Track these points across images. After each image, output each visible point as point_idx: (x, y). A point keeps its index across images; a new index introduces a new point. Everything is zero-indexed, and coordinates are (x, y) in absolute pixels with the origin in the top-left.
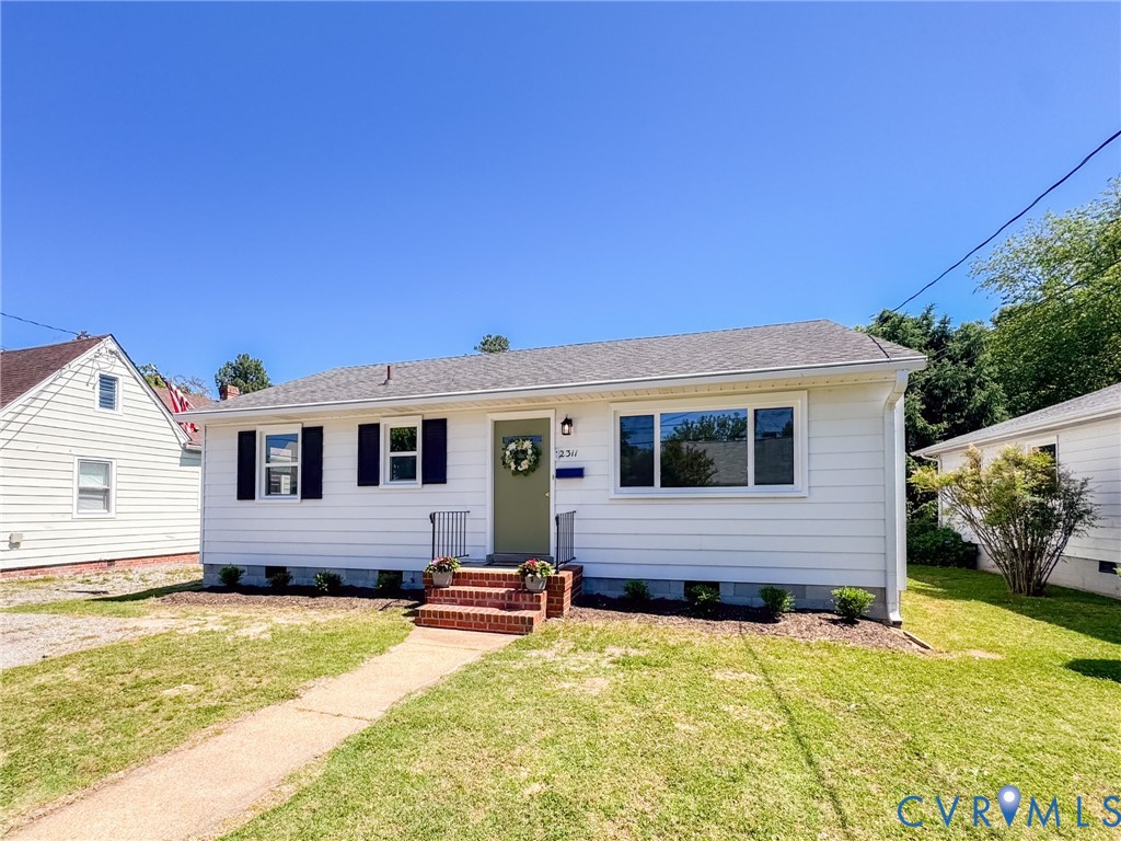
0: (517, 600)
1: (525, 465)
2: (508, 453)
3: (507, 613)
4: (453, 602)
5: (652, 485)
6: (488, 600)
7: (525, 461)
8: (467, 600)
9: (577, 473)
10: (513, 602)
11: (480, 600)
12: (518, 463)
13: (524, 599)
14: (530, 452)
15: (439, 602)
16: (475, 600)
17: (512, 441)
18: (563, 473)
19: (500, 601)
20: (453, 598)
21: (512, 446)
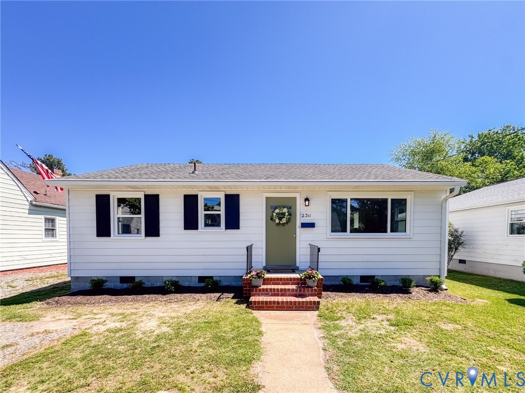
0: (304, 291)
1: (284, 221)
2: (275, 214)
3: (300, 300)
4: (267, 295)
5: (346, 232)
6: (288, 293)
7: (285, 219)
8: (275, 293)
9: (312, 225)
10: (302, 293)
11: (283, 293)
12: (280, 219)
13: (308, 291)
14: (287, 214)
15: (259, 295)
16: (280, 293)
17: (276, 208)
18: (304, 225)
19: (295, 293)
20: (266, 292)
21: (277, 211)
